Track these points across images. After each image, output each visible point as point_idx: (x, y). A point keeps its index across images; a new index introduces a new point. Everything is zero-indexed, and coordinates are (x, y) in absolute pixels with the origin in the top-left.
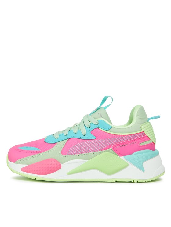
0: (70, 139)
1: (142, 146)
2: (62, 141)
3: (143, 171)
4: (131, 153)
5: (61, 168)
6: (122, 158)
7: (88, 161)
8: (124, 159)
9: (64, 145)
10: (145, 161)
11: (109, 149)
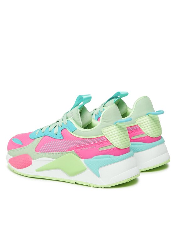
0: (44, 136)
1: (101, 151)
2: (38, 138)
3: (99, 177)
4: (91, 157)
5: (31, 165)
6: (82, 160)
7: (54, 160)
8: (83, 163)
9: (39, 142)
10: (101, 167)
11: (72, 151)
